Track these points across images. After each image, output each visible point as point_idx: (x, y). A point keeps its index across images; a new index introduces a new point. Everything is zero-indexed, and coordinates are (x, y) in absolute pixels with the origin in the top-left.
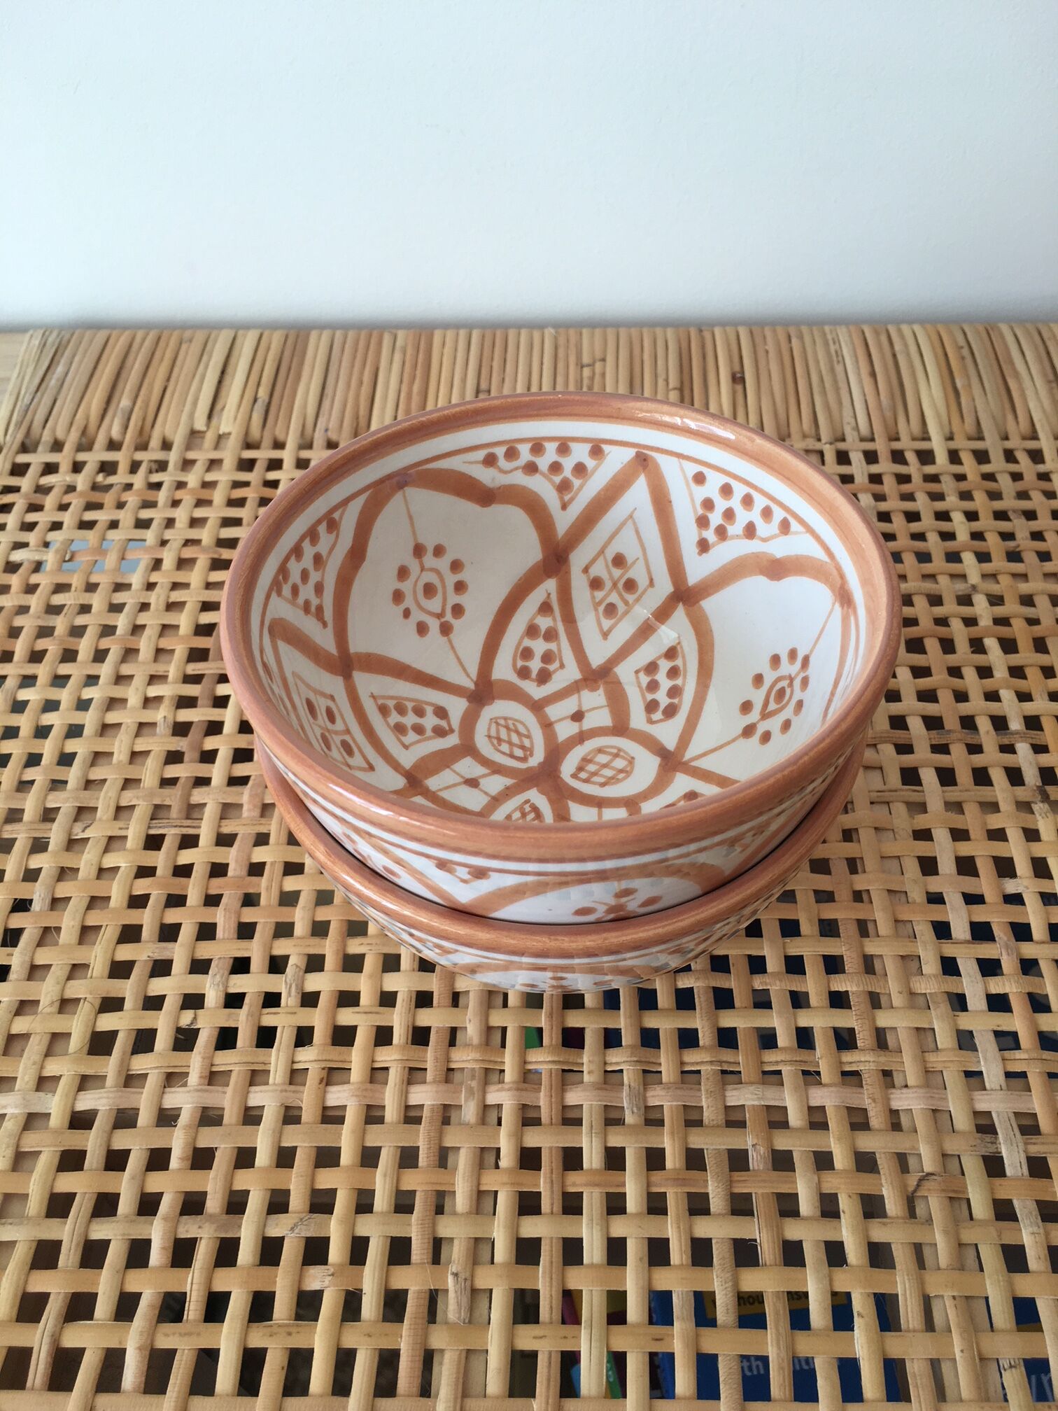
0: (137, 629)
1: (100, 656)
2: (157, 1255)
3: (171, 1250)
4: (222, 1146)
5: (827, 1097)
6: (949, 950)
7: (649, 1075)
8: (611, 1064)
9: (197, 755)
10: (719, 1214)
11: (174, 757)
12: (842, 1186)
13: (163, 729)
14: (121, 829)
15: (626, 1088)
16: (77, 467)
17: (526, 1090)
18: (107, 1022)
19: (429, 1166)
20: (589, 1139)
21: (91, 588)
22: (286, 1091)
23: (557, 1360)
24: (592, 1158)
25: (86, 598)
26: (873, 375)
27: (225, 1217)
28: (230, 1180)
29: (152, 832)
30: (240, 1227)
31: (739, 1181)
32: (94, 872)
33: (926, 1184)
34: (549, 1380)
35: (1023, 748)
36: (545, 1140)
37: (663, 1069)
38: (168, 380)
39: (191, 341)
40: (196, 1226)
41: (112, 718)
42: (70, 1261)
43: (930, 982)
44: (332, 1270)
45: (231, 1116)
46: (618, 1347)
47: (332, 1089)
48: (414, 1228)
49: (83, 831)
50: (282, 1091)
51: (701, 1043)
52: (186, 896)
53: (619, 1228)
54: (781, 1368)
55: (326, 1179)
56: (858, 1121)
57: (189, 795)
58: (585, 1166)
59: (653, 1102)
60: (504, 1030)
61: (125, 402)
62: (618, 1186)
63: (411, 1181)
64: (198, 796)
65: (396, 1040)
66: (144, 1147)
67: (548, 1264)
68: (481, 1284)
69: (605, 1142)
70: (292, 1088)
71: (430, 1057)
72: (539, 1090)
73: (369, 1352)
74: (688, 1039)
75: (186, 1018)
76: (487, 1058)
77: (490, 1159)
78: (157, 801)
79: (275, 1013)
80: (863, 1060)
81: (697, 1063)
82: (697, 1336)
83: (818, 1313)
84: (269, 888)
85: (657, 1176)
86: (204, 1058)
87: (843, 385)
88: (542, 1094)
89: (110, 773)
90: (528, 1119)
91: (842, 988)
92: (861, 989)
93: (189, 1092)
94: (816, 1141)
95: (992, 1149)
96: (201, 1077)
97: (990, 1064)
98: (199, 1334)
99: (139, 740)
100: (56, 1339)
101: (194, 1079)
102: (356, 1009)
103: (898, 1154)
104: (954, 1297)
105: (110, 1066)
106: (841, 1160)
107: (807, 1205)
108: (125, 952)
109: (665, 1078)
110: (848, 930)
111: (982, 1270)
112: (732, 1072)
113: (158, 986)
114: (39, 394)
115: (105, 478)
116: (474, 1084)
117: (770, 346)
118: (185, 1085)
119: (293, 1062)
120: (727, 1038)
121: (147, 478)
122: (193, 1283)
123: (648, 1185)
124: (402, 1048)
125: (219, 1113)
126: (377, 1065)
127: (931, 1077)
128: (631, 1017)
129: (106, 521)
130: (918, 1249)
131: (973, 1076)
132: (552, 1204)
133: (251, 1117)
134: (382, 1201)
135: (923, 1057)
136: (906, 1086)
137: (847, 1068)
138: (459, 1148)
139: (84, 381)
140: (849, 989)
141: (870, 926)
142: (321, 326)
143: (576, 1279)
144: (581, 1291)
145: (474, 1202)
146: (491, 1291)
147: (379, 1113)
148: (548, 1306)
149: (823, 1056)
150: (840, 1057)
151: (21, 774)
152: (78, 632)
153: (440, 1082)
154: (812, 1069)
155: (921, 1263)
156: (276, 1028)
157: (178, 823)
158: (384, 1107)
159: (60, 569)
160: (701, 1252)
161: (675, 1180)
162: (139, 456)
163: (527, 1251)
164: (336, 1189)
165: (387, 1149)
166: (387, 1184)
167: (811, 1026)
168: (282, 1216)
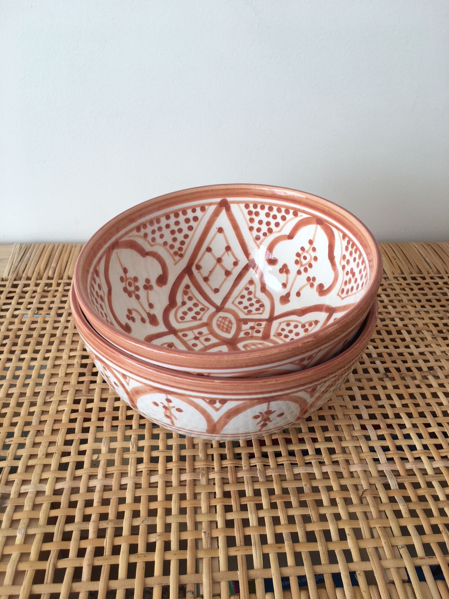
0: (64, 335)
1: (51, 343)
2: (91, 535)
3: (97, 533)
5: (328, 469)
6: (363, 422)
7: (266, 466)
8: (252, 463)
9: (90, 374)
10: (296, 507)
11: (82, 374)
12: (337, 495)
13: (77, 366)
14: (64, 397)
15: (258, 471)
16: (37, 285)
17: (223, 473)
18: (65, 460)
19: (190, 499)
20: (247, 486)
21: (46, 322)
23: (244, 558)
25: (44, 325)
27: (117, 520)
28: (117, 508)
29: (76, 398)
30: (123, 523)
31: (302, 497)
32: (55, 412)
33: (365, 493)
34: (242, 564)
35: (378, 362)
36: (232, 488)
37: (270, 464)
38: (69, 258)
39: (76, 247)
40: (106, 524)
41: (57, 362)
42: (58, 539)
43: (358, 432)
44: (159, 534)
45: (115, 487)
46: (266, 551)
47: (152, 477)
48: (188, 519)
49: (50, 399)
50: (134, 478)
51: (283, 455)
52: (91, 419)
53: (261, 514)
54: (324, 554)
55: (153, 505)
56: (339, 475)
57: (89, 386)
58: (247, 495)
59: (268, 474)
60: (212, 455)
61: (53, 265)
62: (259, 501)
63: (184, 504)
64: (92, 386)
65: (174, 460)
66: (83, 499)
67: (237, 527)
68: (214, 535)
69: (253, 487)
70: (137, 477)
71: (187, 465)
72: (227, 473)
73: (175, 560)
74: (278, 454)
75: (95, 457)
76: (208, 464)
77: (212, 495)
78: (77, 388)
79: (128, 454)
80: (339, 457)
81: (282, 461)
82: (294, 546)
83: (334, 535)
84: (122, 414)
85: (273, 497)
86: (103, 469)
88: (229, 474)
89: (59, 380)
90: (224, 481)
91: (329, 436)
92: (335, 435)
93: (99, 480)
94: (326, 483)
95: (386, 481)
96: (103, 475)
97: (381, 456)
98: (111, 559)
99: (68, 369)
100: (55, 565)
101: (100, 475)
102: (158, 451)
103: (354, 485)
104: (380, 527)
105: (68, 474)
106: (335, 487)
107: (326, 502)
108: (69, 437)
109: (271, 467)
110: (328, 418)
111: (387, 518)
112: (295, 464)
113: (83, 447)
114: (21, 262)
115: (48, 288)
116: (204, 472)
119: (137, 469)
120: (292, 453)
121: (64, 288)
122: (106, 543)
123: (270, 500)
124: (176, 462)
125: (110, 487)
126: (168, 469)
127: (362, 461)
128: (257, 448)
129: (49, 301)
130: (365, 513)
131: (376, 460)
132: (237, 508)
133: (123, 487)
134: (174, 511)
135: (359, 455)
136: (354, 464)
137: (334, 460)
138: (200, 493)
139: (38, 258)
140: (331, 436)
141: (335, 417)
143: (248, 531)
144: (250, 535)
145: (208, 509)
146: (218, 537)
147: (170, 484)
148: (239, 540)
149: (325, 457)
150: (331, 457)
151: (24, 381)
152: (42, 336)
153: (191, 472)
154: (322, 461)
155: (367, 518)
156: (129, 459)
157: (86, 395)
158: (172, 482)
159: (33, 316)
160: (291, 520)
161: (279, 497)
162: (60, 281)
163: (229, 524)
164: (157, 509)
165: (175, 494)
166: (176, 506)
167: (320, 447)
168: (138, 518)
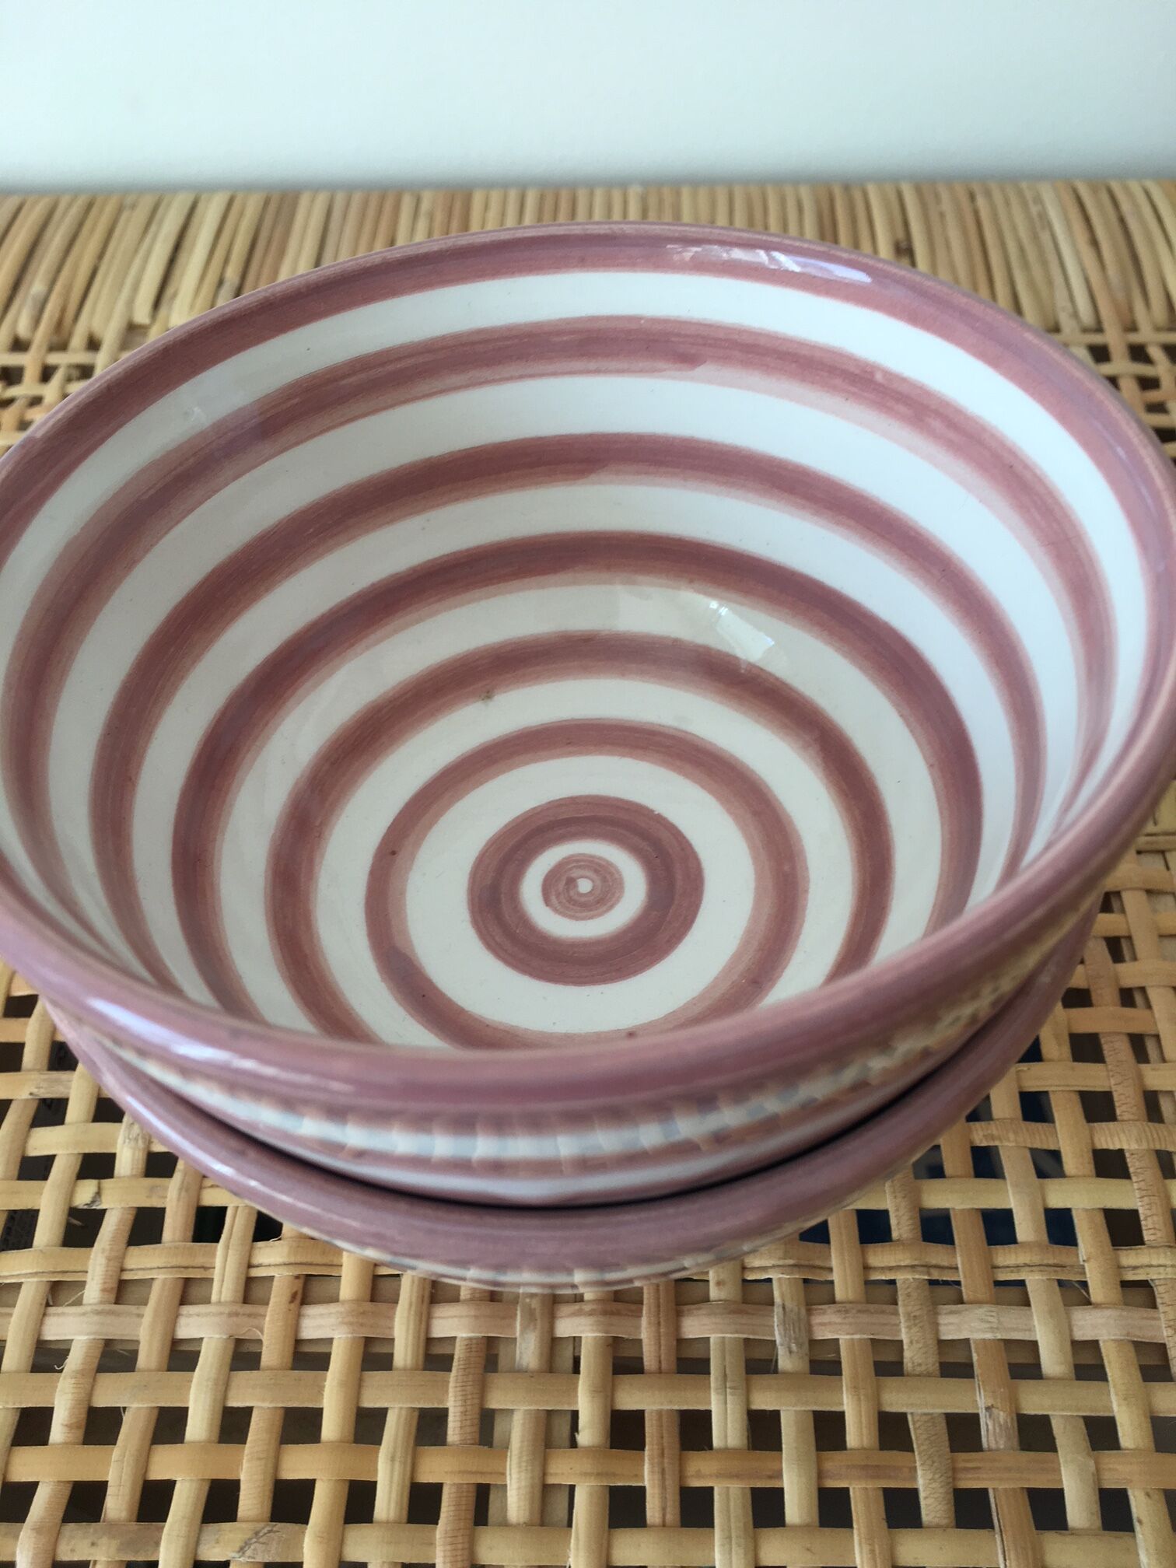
4: (135, 1405)
5: (1100, 1325)
7: (815, 1289)
8: (753, 1269)
10: (938, 1526)
12: (1135, 1475)
15: (777, 1310)
17: (618, 1313)
19: (463, 1442)
20: (721, 1397)
22: (237, 1314)
24: (727, 1429)
26: (1094, 243)
27: (134, 1526)
28: (144, 1461)
30: (157, 1544)
31: (966, 1469)
36: (649, 1398)
37: (836, 1277)
38: (101, 256)
40: (87, 1542)
45: (149, 1354)
47: (311, 1311)
48: (441, 1549)
50: (230, 1315)
51: (895, 1235)
53: (774, 1550)
55: (299, 1464)
58: (716, 1442)
59: (822, 1334)
61: (38, 285)
62: (770, 1477)
63: (437, 1468)
66: (10, 1406)
69: (748, 1402)
70: (248, 1308)
72: (638, 1315)
75: (85, 1194)
77: (562, 1428)
80: (1155, 1262)
81: (891, 1269)
85: (834, 1461)
86: (109, 1259)
87: (1052, 258)
88: (644, 1321)
90: (623, 1362)
91: (1113, 1145)
92: (1145, 1146)
93: (84, 1314)
94: (1088, 1400)
96: (104, 1290)
101: (93, 1291)
106: (1130, 1431)
107: (1078, 1510)
109: (839, 1293)
110: (1117, 1050)
112: (946, 1283)
116: (535, 1311)
117: (946, 206)
118: (79, 1302)
123: (820, 1475)
125: (130, 1347)
132: (664, 1509)
133: (181, 1357)
134: (387, 1500)
137: (1130, 1276)
138: (512, 1411)
140: (1125, 1147)
141: (1151, 1046)
142: (315, 188)
145: (537, 1505)
147: (384, 1350)
149: (1089, 1256)
150: (1117, 1259)
153: (481, 1298)
154: (1073, 1278)
156: (224, 1209)
158: (393, 1340)
161: (865, 1467)
164: (314, 1481)
165: (396, 1411)
166: (396, 1474)
167: (1068, 1206)
168: (226, 1526)
